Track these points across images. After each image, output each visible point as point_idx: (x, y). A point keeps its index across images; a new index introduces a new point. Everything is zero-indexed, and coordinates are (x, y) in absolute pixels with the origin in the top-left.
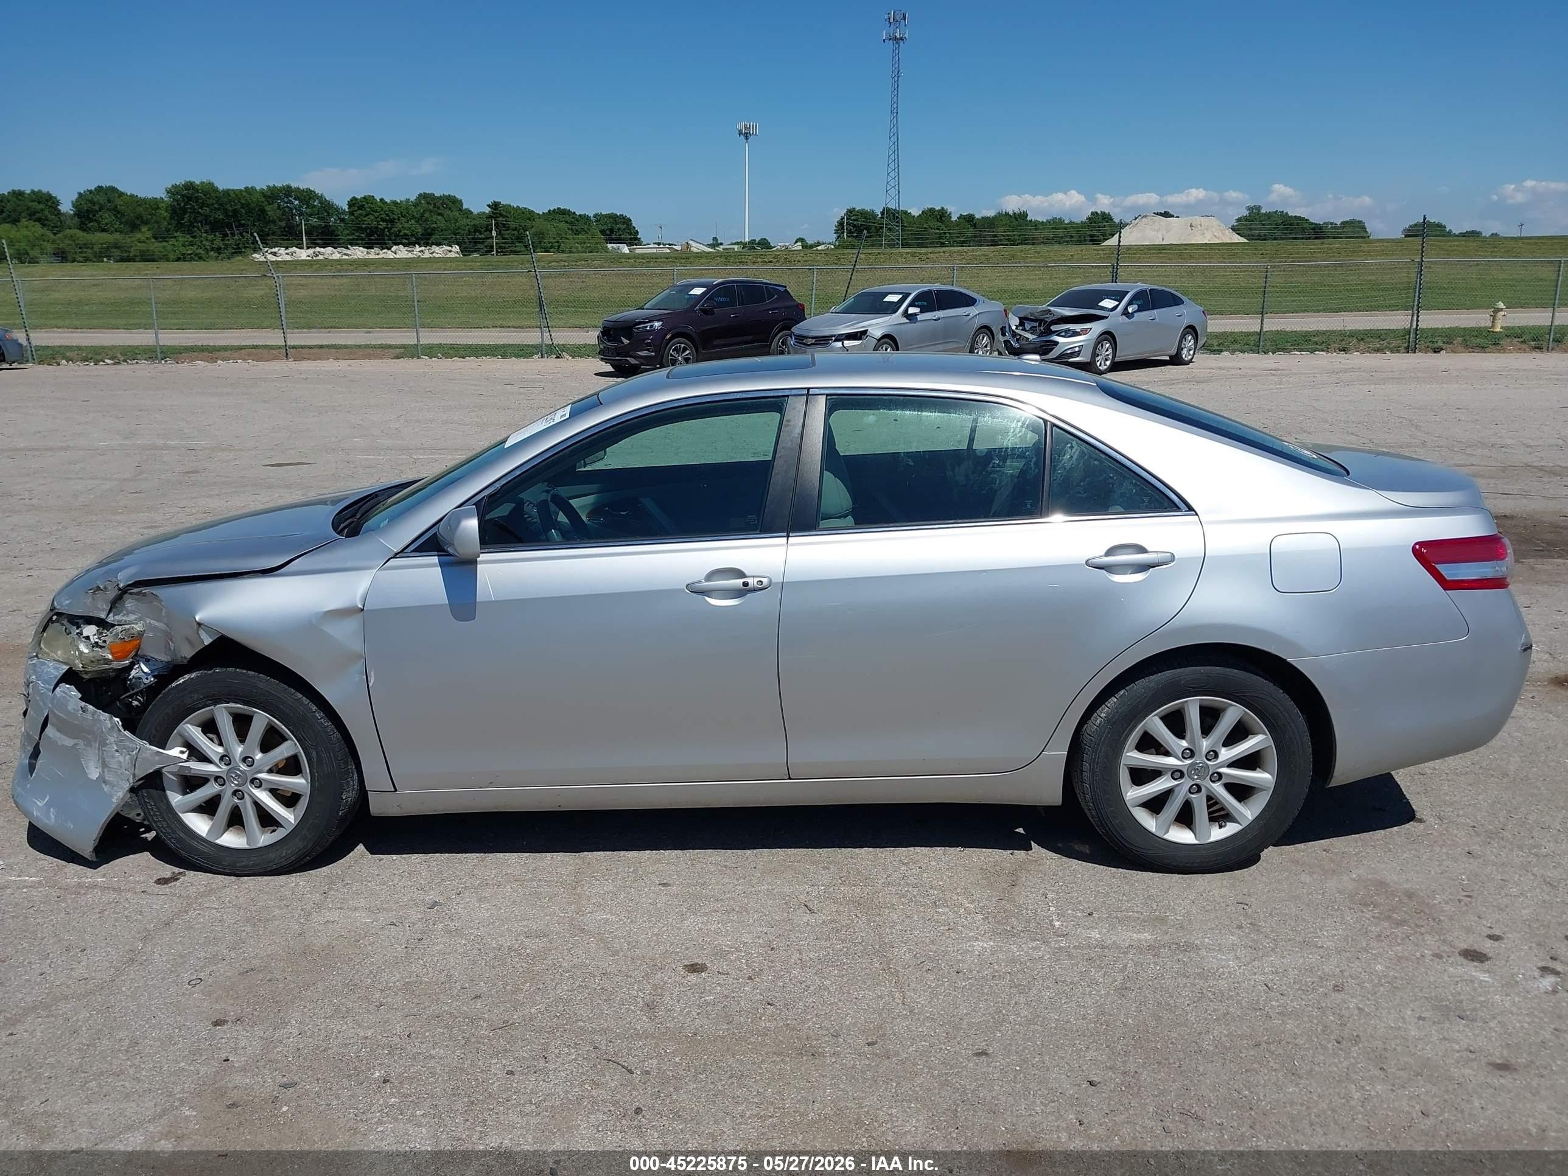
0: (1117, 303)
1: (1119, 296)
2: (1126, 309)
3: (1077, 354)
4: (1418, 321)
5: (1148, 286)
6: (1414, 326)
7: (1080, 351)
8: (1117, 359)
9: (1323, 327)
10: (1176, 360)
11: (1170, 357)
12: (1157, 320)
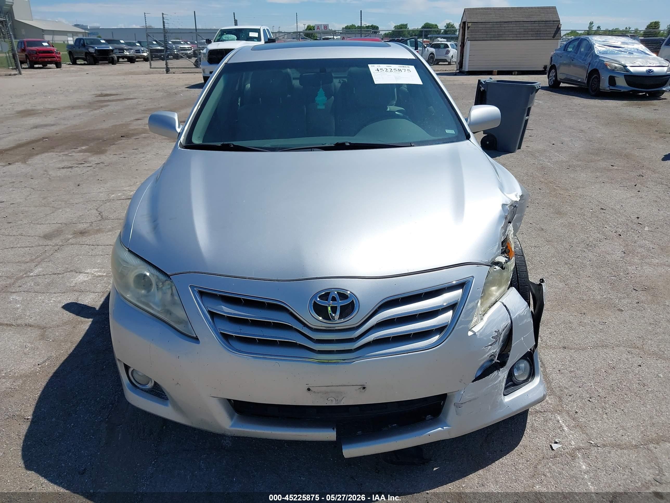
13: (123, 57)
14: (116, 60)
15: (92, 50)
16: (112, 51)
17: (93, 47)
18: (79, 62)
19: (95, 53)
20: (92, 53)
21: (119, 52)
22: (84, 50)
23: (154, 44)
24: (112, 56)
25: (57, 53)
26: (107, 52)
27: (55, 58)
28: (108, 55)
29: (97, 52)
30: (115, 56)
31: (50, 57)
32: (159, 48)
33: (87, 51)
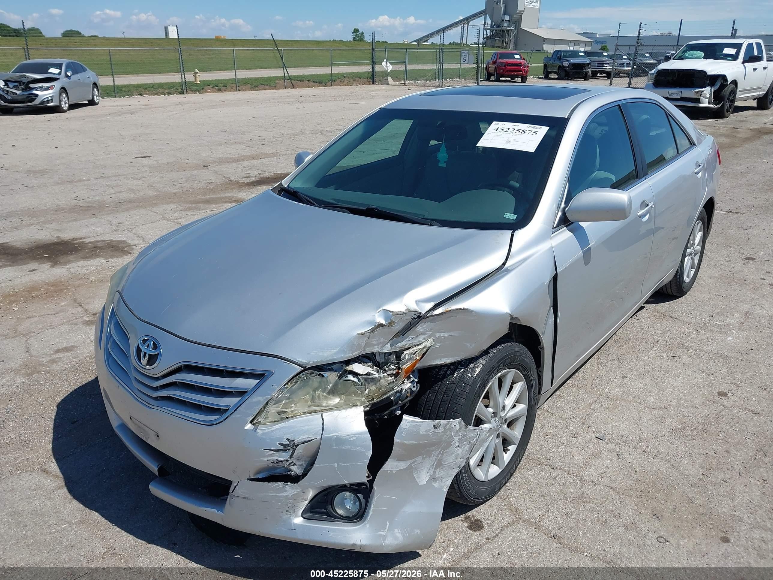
0: (59, 70)
1: (59, 66)
2: (66, 74)
3: (51, 101)
4: (185, 78)
5: (71, 61)
6: (184, 80)
7: (52, 99)
8: (70, 103)
9: (126, 83)
10: (92, 103)
11: (88, 101)
12: (81, 80)
13: (602, 72)
14: (589, 76)
15: (566, 64)
16: (588, 64)
17: (568, 61)
18: (552, 76)
19: (568, 67)
20: (565, 67)
21: (598, 66)
22: (558, 63)
23: (646, 57)
24: (586, 70)
25: (525, 66)
26: (581, 66)
27: (522, 71)
28: (582, 70)
29: (571, 66)
30: (590, 71)
31: (516, 70)
32: (652, 61)
33: (561, 65)
